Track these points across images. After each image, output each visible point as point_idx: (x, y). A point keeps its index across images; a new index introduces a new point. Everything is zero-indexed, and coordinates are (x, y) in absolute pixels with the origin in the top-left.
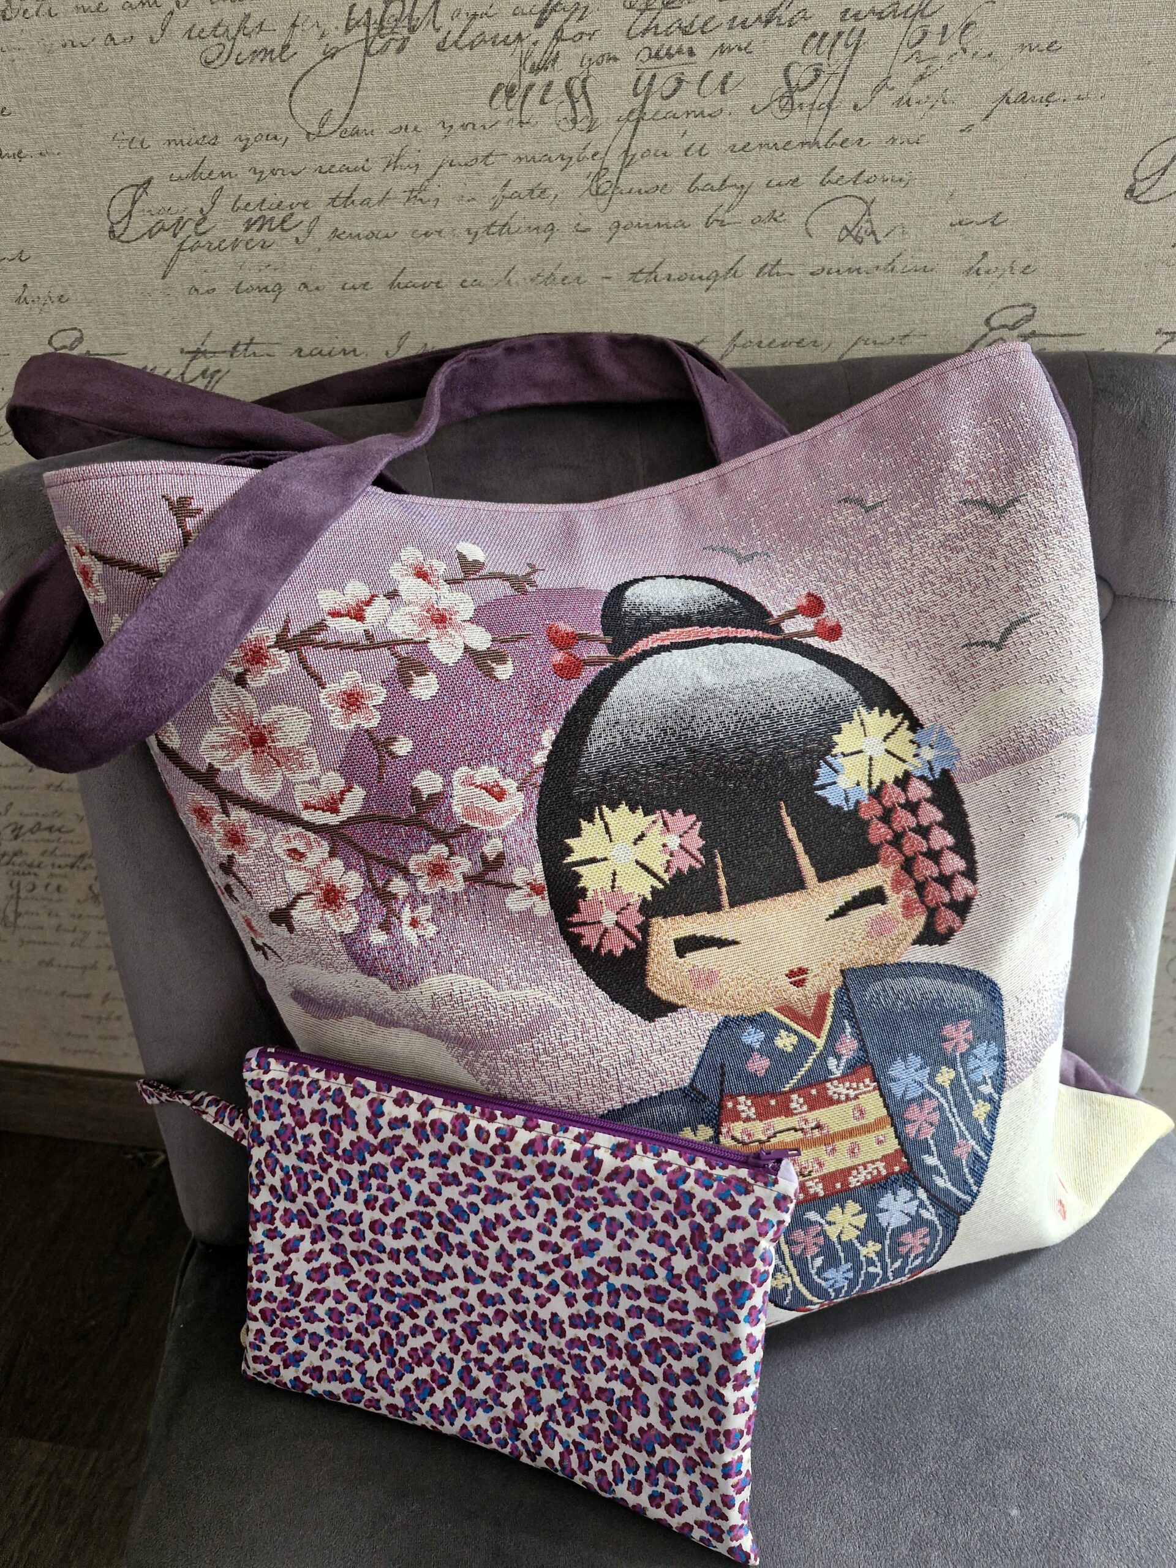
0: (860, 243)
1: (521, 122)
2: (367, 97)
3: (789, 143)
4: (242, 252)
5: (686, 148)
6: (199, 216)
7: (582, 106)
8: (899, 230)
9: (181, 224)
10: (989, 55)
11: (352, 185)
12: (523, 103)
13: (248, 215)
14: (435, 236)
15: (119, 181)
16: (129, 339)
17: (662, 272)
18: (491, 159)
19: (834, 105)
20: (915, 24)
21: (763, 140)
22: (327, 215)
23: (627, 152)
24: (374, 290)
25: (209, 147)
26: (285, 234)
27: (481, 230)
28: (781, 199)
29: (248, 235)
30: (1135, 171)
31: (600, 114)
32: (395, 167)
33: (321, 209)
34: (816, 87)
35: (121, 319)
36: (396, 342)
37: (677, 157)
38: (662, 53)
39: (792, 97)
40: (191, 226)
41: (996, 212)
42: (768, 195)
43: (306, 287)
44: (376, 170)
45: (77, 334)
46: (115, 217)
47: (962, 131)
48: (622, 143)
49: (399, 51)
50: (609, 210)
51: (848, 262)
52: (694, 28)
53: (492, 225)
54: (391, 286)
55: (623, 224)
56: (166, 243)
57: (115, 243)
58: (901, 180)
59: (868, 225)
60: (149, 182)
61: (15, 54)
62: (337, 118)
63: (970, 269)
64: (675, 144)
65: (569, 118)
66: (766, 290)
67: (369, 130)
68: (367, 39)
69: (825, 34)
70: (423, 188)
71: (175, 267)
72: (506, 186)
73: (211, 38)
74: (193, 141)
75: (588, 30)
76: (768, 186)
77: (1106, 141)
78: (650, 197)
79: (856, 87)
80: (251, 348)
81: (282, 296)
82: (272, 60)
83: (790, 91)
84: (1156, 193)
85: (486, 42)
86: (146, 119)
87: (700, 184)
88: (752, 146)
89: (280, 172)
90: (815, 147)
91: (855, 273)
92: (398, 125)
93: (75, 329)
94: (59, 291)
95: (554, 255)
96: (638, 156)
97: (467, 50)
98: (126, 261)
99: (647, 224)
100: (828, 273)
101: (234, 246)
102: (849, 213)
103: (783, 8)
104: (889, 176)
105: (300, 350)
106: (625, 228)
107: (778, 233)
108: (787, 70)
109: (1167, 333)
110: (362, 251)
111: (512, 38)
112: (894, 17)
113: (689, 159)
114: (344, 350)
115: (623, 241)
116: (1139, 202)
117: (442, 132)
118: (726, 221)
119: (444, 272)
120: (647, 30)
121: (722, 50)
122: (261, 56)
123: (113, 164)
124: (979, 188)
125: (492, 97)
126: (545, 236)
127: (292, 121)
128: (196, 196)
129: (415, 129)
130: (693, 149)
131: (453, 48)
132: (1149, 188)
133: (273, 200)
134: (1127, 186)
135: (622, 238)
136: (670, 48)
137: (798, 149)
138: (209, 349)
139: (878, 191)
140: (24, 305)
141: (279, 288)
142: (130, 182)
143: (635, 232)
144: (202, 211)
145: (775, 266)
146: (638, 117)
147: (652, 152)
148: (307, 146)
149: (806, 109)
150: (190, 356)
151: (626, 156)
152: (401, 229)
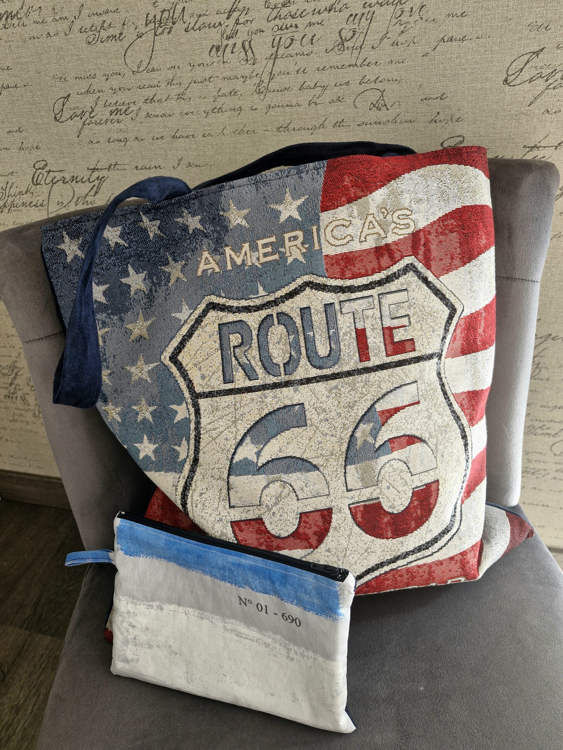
0: (380, 110)
1: (224, 62)
2: (157, 54)
3: (343, 65)
4: (109, 125)
5: (297, 70)
6: (91, 110)
7: (249, 53)
8: (397, 104)
9: (83, 114)
10: (433, 20)
11: (154, 93)
12: (224, 53)
13: (111, 109)
14: (190, 114)
15: (57, 96)
16: (66, 164)
17: (291, 126)
18: (212, 79)
19: (363, 47)
20: (398, 8)
21: (331, 65)
22: (144, 107)
23: (271, 73)
24: (166, 139)
25: (93, 80)
26: (126, 116)
27: (210, 111)
28: (342, 91)
29: (111, 117)
30: (507, 71)
31: (258, 56)
32: (171, 85)
33: (141, 105)
34: (354, 39)
35: (62, 156)
36: (177, 162)
38: (283, 28)
39: (343, 44)
40: (87, 114)
41: (442, 93)
42: (336, 89)
43: (137, 139)
44: (163, 86)
45: (44, 163)
46: (56, 112)
47: (423, 56)
48: (268, 69)
49: (169, 33)
50: (265, 100)
51: (375, 119)
52: (297, 15)
53: (215, 109)
54: (173, 137)
55: (272, 106)
56: (77, 123)
57: (57, 123)
58: (396, 80)
59: (383, 102)
60: (69, 96)
61: (11, 43)
62: (145, 64)
63: (432, 120)
64: (292, 68)
65: (244, 59)
66: (338, 133)
67: (159, 69)
68: (155, 28)
69: (356, 15)
70: (183, 94)
71: (82, 132)
72: (219, 91)
73: (90, 32)
74: (86, 77)
75: (251, 19)
76: (335, 85)
77: (492, 57)
78: (282, 93)
79: (372, 38)
80: (117, 167)
81: (128, 143)
82: (116, 40)
83: (343, 42)
85: (206, 27)
86: (66, 68)
87: (305, 86)
88: (327, 68)
89: (123, 89)
90: (356, 67)
91: (378, 124)
92: (170, 66)
93: (44, 160)
94: (35, 145)
95: (242, 121)
96: (276, 75)
97: (198, 31)
98: (62, 130)
99: (282, 106)
100: (366, 125)
101: (106, 122)
102: (373, 97)
103: (336, 4)
104: (391, 79)
105: (137, 167)
106: (273, 108)
107: (342, 107)
108: (340, 32)
109: (528, 147)
110: (160, 122)
111: (217, 24)
112: (388, 5)
113: (299, 75)
115: (272, 113)
116: (511, 86)
117: (190, 68)
118: (318, 102)
119: (195, 131)
120: (276, 17)
121: (310, 24)
122: (111, 38)
123: (54, 89)
124: (433, 82)
125: (210, 51)
126: (238, 112)
127: (126, 66)
128: (88, 102)
129: (178, 67)
130: (300, 70)
131: (192, 30)
132: (515, 79)
133: (120, 101)
134: (504, 78)
135: (272, 112)
136: (286, 25)
137: (348, 68)
138: (99, 168)
139: (386, 86)
140: (23, 151)
141: (126, 140)
142: (61, 96)
143: (277, 109)
144: (91, 107)
145: (341, 122)
146: (275, 57)
147: (282, 73)
148: (133, 77)
149: (350, 49)
150: (91, 171)
151: (271, 75)
152: (176, 112)
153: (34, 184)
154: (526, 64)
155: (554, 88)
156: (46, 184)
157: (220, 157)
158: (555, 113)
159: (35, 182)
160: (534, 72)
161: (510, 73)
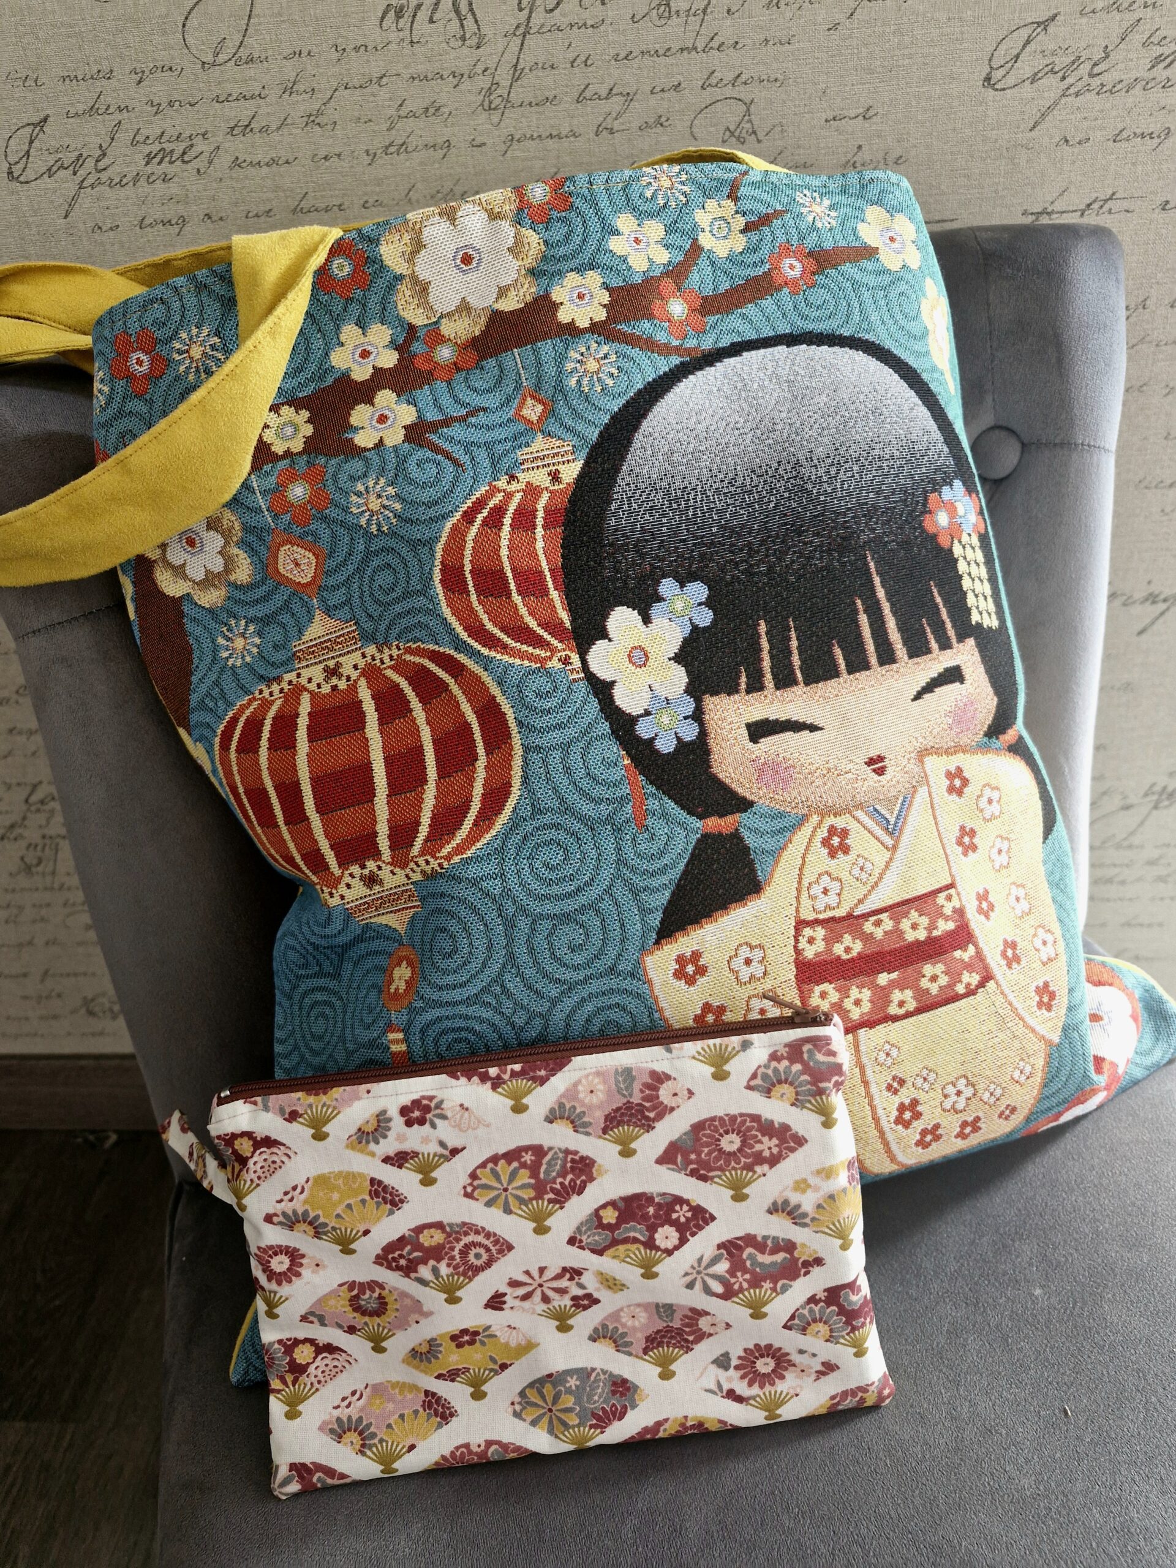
0: (743, 143)
1: (412, 42)
2: (260, 24)
3: (669, 49)
4: (143, 186)
5: (571, 59)
6: (99, 153)
7: (469, 23)
8: (778, 129)
9: (80, 162)
11: (251, 113)
12: (412, 23)
13: (147, 149)
14: (335, 159)
15: (14, 121)
18: (385, 80)
19: (709, 10)
21: (644, 48)
22: (227, 145)
23: (516, 66)
24: (278, 217)
25: (105, 82)
26: (185, 166)
27: (380, 151)
28: (665, 104)
29: (149, 170)
30: (990, 60)
31: (487, 30)
32: (291, 93)
33: (220, 139)
37: (565, 69)
39: (668, 5)
40: (90, 163)
41: (867, 106)
42: (653, 101)
43: (210, 218)
44: (272, 98)
46: (13, 158)
47: (829, 29)
48: (510, 58)
50: (502, 124)
53: (390, 145)
54: (294, 211)
55: (517, 137)
56: (64, 183)
57: (15, 185)
58: (776, 80)
59: (749, 125)
60: (45, 120)
62: (231, 46)
63: (847, 163)
64: (562, 56)
65: (458, 36)
67: (263, 57)
70: (319, 113)
71: (77, 205)
72: (401, 105)
74: (88, 77)
76: (652, 92)
77: (962, 33)
78: (540, 109)
81: (187, 228)
84: (1010, 80)
86: (39, 57)
87: (588, 94)
88: (634, 54)
89: (177, 103)
90: (694, 53)
92: (290, 51)
95: (452, 171)
96: (527, 70)
98: (25, 202)
99: (540, 136)
101: (136, 180)
102: (730, 114)
104: (765, 77)
106: (519, 141)
107: (665, 138)
109: (1032, 214)
110: (263, 178)
113: (576, 70)
115: (518, 153)
117: (335, 55)
118: (615, 129)
119: (347, 195)
123: (7, 103)
124: (849, 84)
125: (383, 18)
126: (441, 153)
127: (186, 51)
128: (93, 133)
129: (309, 54)
130: (579, 61)
132: (1004, 76)
133: (171, 132)
134: (984, 75)
135: (516, 151)
137: (678, 54)
139: (754, 92)
141: (183, 220)
142: (26, 121)
143: (529, 144)
144: (101, 147)
146: (524, 31)
147: (540, 65)
148: (203, 76)
149: (683, 14)
151: (515, 70)
152: (300, 155)
154: (1024, 47)
155: (1077, 94)
158: (1079, 143)
160: (1040, 63)
161: (995, 65)
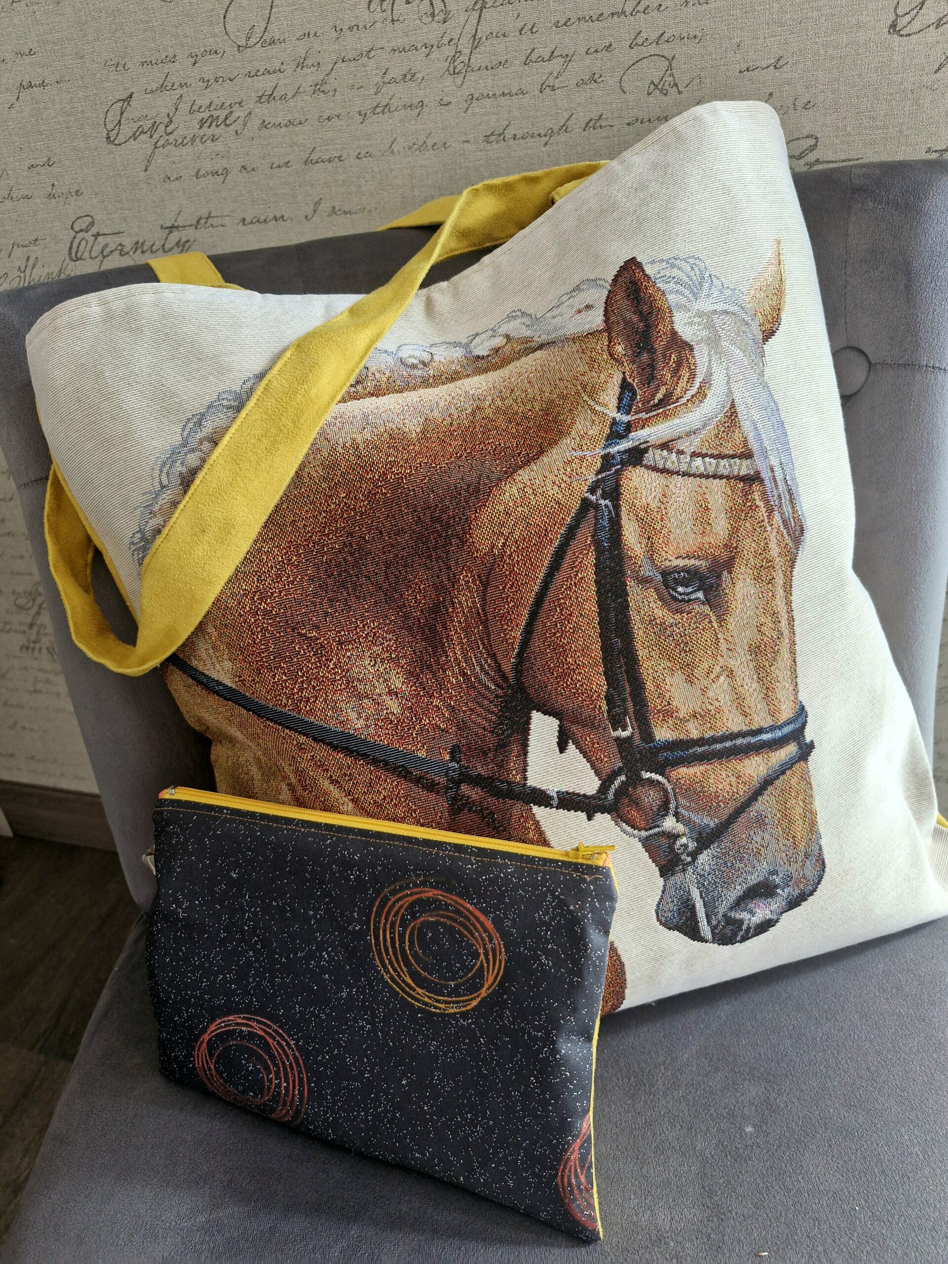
0: (665, 95)
1: (393, 20)
2: (279, 13)
3: (601, 15)
4: (198, 145)
5: (520, 28)
6: (168, 120)
7: (437, 2)
8: (697, 80)
9: (155, 128)
11: (273, 85)
12: (393, 4)
13: (200, 116)
14: (336, 119)
15: (111, 98)
16: (125, 221)
17: (510, 132)
18: (372, 53)
21: (580, 14)
22: (256, 110)
23: (474, 36)
24: (294, 167)
25: (170, 65)
26: (227, 128)
27: (370, 111)
28: (598, 63)
29: (202, 132)
30: (896, 8)
31: (452, 7)
32: (303, 67)
33: (251, 106)
35: (119, 206)
36: (312, 208)
37: (513, 37)
40: (162, 127)
41: (777, 56)
42: (588, 60)
43: (245, 169)
44: (289, 72)
45: (89, 219)
46: (110, 127)
48: (470, 29)
50: (465, 86)
51: (658, 112)
53: (377, 106)
54: (306, 163)
55: (476, 96)
56: (144, 144)
57: (111, 146)
58: (695, 37)
59: (671, 79)
60: (131, 96)
61: (36, 7)
62: (258, 32)
64: (512, 26)
65: (429, 13)
66: (592, 141)
67: (282, 39)
70: (324, 82)
71: (153, 161)
72: (385, 74)
74: (159, 61)
76: (587, 53)
78: (495, 72)
80: (210, 221)
81: (229, 178)
84: (916, 26)
86: (126, 48)
87: (534, 57)
88: (572, 21)
89: (221, 79)
90: (623, 16)
92: (301, 33)
93: (87, 216)
94: (75, 187)
95: (424, 126)
96: (484, 39)
98: (119, 160)
99: (494, 95)
100: (642, 122)
101: (193, 140)
102: (654, 70)
104: (685, 35)
105: (244, 220)
107: (599, 92)
109: (936, 151)
110: (283, 136)
113: (524, 37)
114: (275, 217)
115: (477, 110)
116: (902, 36)
117: (334, 35)
118: (556, 86)
119: (344, 148)
123: (106, 85)
124: (762, 37)
125: (370, 3)
126: (417, 111)
127: (226, 37)
128: (163, 104)
129: (315, 35)
130: (526, 29)
132: (910, 23)
133: (217, 102)
134: (889, 23)
135: (476, 107)
137: (609, 19)
138: (181, 224)
139: (677, 49)
140: (53, 200)
141: (226, 171)
142: (118, 97)
143: (487, 102)
144: (168, 115)
145: (598, 120)
146: (481, 6)
147: (494, 34)
148: (239, 56)
150: (167, 231)
151: (475, 40)
152: (310, 117)
153: (71, 259)
156: (91, 258)
157: (386, 194)
159: (73, 255)
